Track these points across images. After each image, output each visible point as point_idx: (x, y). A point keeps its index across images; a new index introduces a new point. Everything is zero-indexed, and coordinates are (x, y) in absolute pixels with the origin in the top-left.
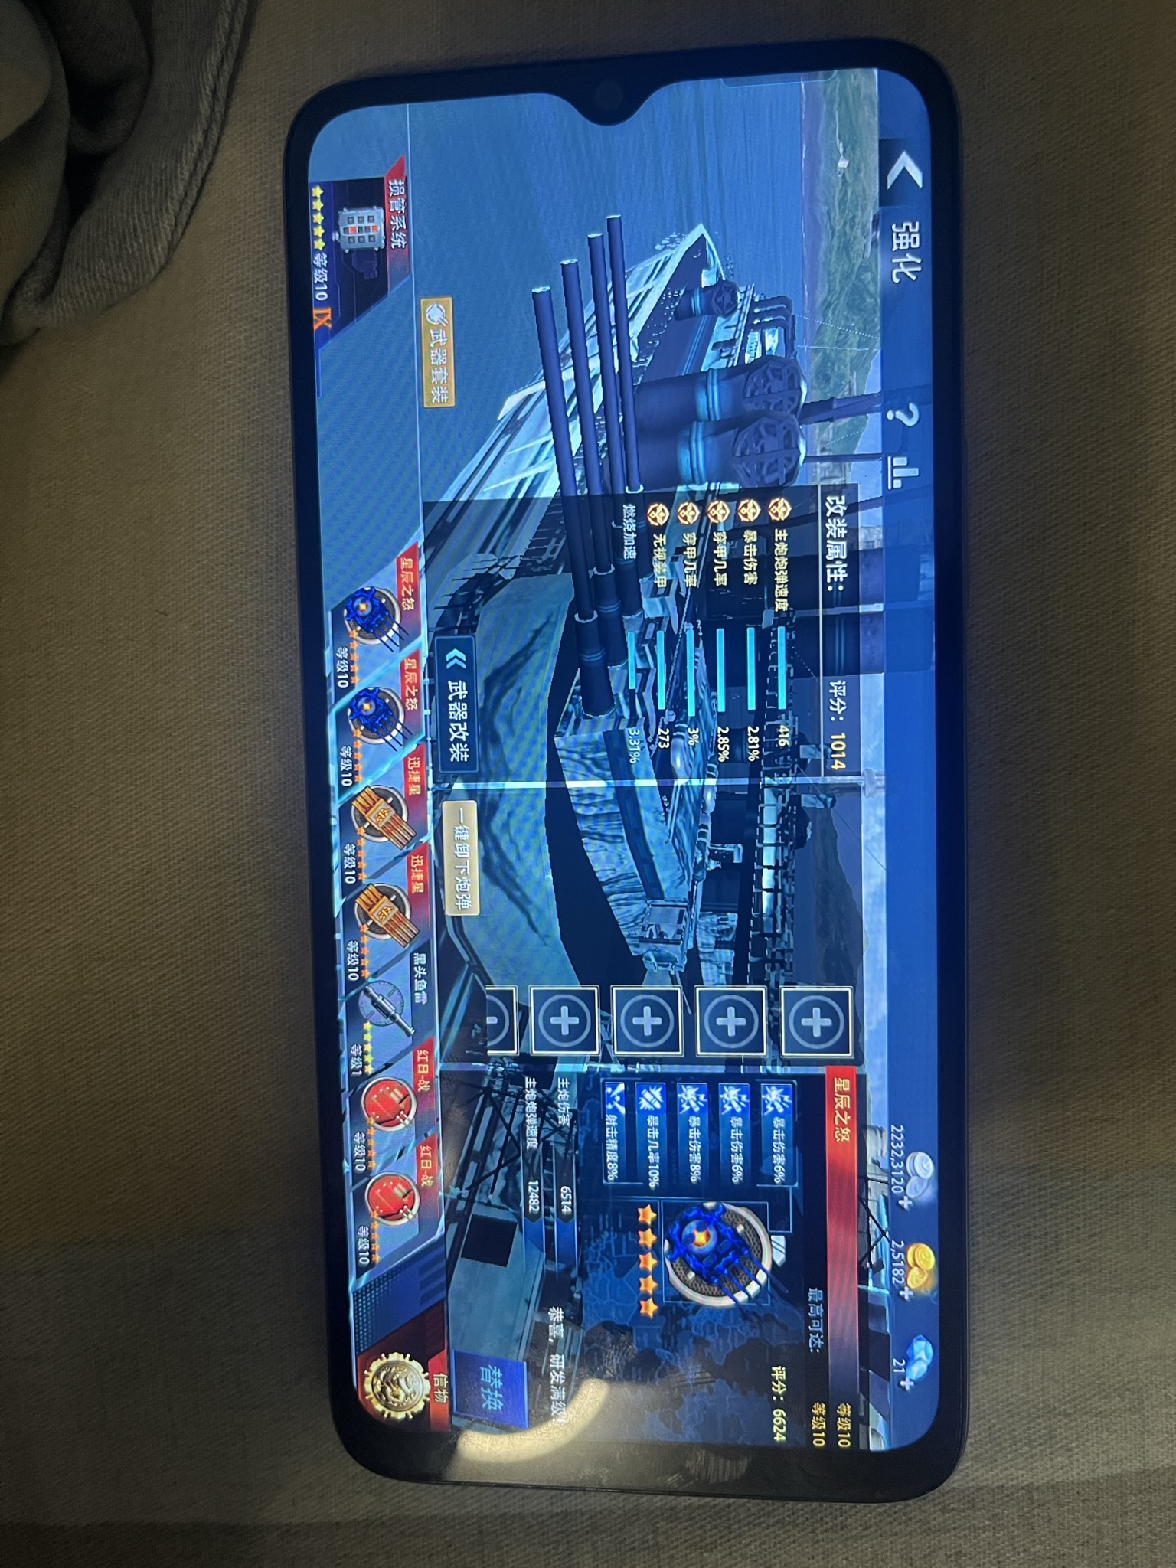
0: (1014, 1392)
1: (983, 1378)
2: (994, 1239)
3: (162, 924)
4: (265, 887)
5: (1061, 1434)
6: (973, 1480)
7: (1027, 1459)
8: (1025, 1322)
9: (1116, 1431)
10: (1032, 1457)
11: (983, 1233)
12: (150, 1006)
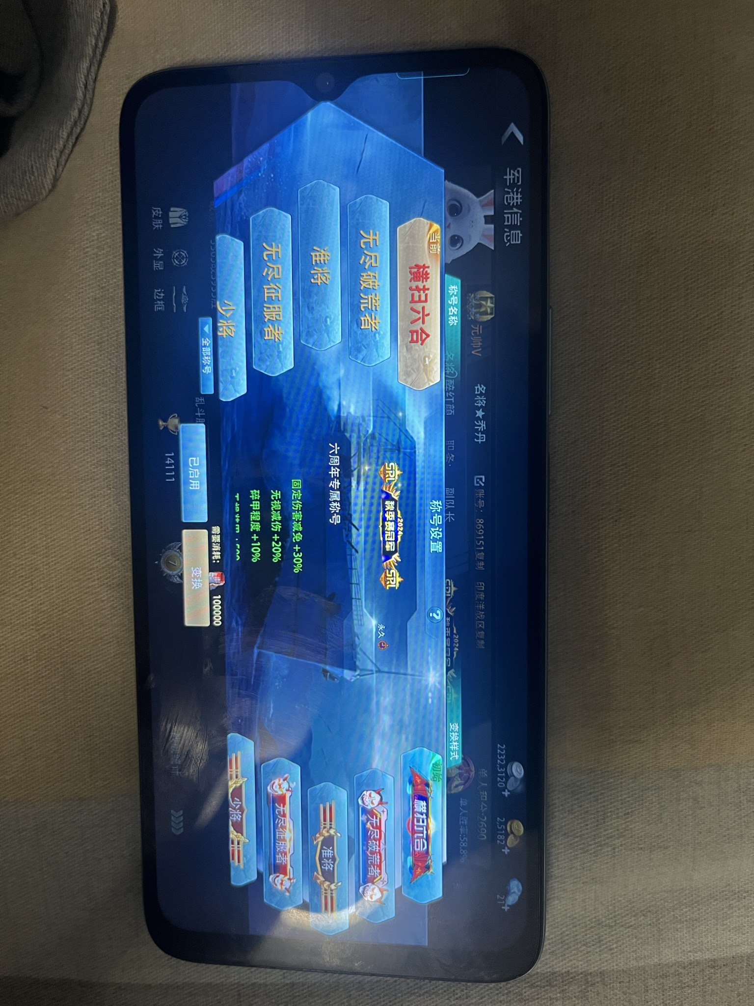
0: (577, 911)
1: (557, 902)
2: (565, 815)
3: (44, 603)
4: (107, 583)
5: (606, 939)
6: (550, 967)
7: (584, 954)
8: (583, 868)
9: (641, 938)
10: (587, 953)
11: (558, 811)
12: (35, 655)
